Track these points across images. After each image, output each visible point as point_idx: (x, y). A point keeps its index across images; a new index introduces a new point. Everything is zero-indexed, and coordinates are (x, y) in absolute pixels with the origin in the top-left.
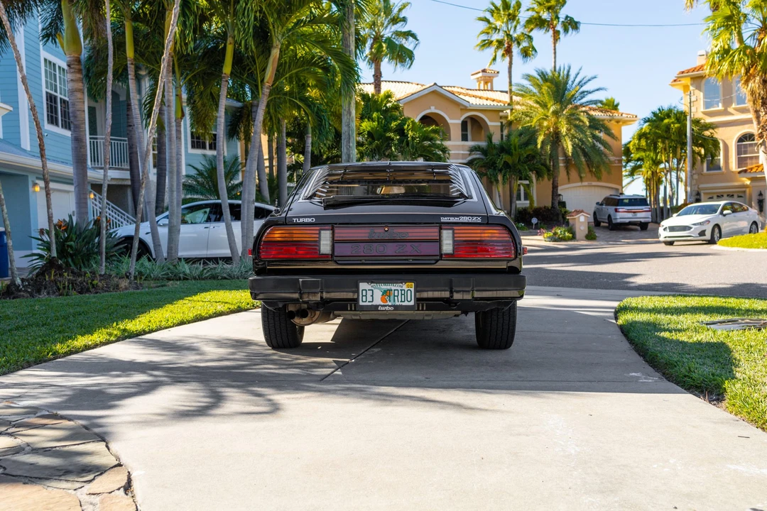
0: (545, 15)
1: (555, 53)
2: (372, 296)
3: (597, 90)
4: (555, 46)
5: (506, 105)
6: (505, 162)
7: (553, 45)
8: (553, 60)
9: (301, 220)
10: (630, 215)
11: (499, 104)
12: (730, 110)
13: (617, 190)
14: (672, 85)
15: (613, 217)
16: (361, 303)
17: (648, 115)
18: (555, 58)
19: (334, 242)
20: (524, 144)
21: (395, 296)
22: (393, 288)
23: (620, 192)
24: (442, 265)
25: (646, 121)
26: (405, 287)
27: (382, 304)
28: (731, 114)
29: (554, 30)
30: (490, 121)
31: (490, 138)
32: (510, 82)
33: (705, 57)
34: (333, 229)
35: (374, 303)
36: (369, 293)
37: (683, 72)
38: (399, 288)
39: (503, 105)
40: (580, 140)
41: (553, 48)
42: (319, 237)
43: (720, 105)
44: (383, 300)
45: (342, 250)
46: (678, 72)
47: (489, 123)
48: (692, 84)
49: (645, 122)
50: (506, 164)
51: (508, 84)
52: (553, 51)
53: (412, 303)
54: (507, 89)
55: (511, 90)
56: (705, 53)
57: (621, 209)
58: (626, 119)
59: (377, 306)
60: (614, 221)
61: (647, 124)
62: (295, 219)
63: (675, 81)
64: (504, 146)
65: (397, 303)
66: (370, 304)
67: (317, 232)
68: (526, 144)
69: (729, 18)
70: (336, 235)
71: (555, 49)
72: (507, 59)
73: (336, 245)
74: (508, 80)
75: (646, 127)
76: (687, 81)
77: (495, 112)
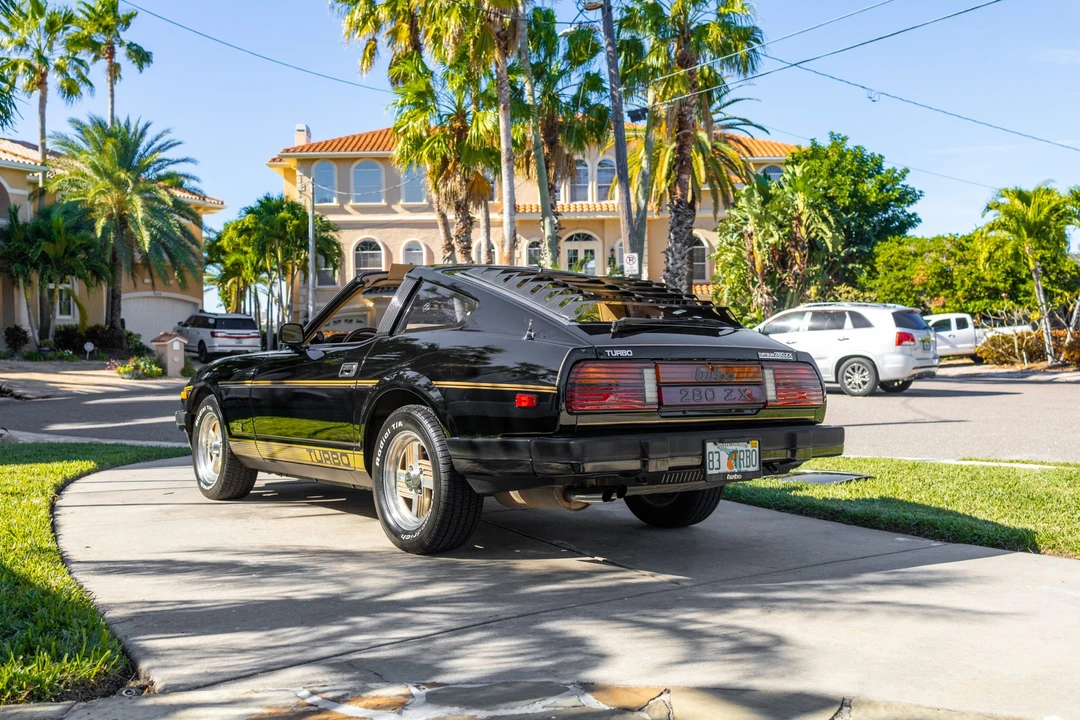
0: (100, 38)
1: (112, 96)
2: (719, 460)
3: (184, 160)
4: (112, 86)
5: (39, 164)
6: (43, 252)
7: (109, 84)
8: (110, 106)
9: (617, 353)
10: (233, 342)
11: (27, 162)
12: (347, 207)
13: (196, 305)
14: (270, 166)
15: (207, 345)
16: (709, 472)
17: (253, 203)
18: (112, 103)
19: (660, 387)
20: (73, 227)
21: (740, 459)
22: (739, 448)
23: (200, 308)
24: (763, 416)
25: (250, 211)
26: (749, 447)
27: (729, 471)
28: (347, 213)
29: (111, 62)
30: (11, 187)
31: (13, 214)
32: (43, 131)
33: (305, 133)
34: (656, 368)
35: (721, 471)
36: (716, 456)
37: (288, 150)
38: (744, 449)
39: (33, 163)
40: (159, 230)
41: (109, 88)
42: (643, 379)
43: (335, 199)
44: (729, 465)
45: (672, 396)
46: (282, 150)
47: (10, 190)
48: (298, 168)
49: (248, 213)
50: (44, 257)
51: (39, 134)
52: (109, 93)
53: (756, 468)
54: (37, 142)
55: (43, 145)
56: (305, 128)
57: (221, 332)
58: (210, 205)
59: (726, 474)
60: (209, 350)
61: (251, 215)
62: (608, 351)
63: (274, 160)
64: (41, 227)
65: (743, 469)
66: (717, 472)
67: (638, 371)
68: (76, 228)
69: (420, 94)
70: (661, 375)
71: (112, 90)
72: (37, 93)
73: (663, 389)
74: (39, 125)
75: (249, 220)
76: (292, 163)
77: (19, 173)
